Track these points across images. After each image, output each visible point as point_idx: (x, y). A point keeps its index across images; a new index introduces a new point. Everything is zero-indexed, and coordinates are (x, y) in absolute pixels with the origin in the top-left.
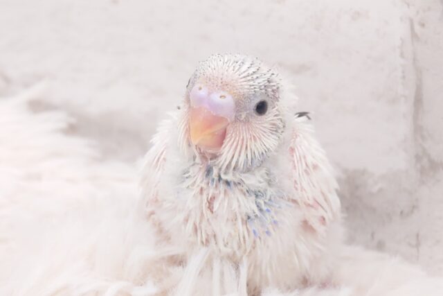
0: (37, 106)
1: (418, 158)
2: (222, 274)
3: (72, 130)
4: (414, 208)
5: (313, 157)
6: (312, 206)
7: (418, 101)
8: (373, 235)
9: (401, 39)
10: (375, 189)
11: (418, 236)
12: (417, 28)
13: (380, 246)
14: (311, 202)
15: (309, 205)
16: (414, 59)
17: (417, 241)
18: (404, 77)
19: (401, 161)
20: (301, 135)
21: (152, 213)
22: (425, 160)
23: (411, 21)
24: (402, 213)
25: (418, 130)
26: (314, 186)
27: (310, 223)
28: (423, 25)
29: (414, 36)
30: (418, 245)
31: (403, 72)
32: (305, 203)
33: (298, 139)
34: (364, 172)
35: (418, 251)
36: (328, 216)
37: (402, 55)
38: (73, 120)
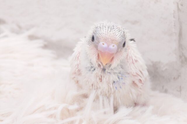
0: (32, 38)
1: (180, 57)
2: (103, 101)
3: (45, 47)
4: (179, 76)
5: (135, 57)
6: (135, 76)
7: (180, 34)
8: (163, 87)
9: (174, 11)
10: (164, 69)
11: (180, 87)
12: (180, 6)
13: (166, 91)
14: (135, 74)
15: (134, 76)
16: (179, 19)
17: (180, 89)
18: (175, 26)
19: (174, 58)
20: (131, 49)
21: (75, 77)
22: (183, 58)
23: (178, 4)
24: (174, 78)
25: (180, 46)
26: (136, 68)
27: (135, 82)
28: (182, 5)
29: (179, 9)
30: (180, 91)
31: (175, 23)
32: (133, 75)
33: (130, 50)
34: (160, 62)
35: (181, 93)
36: (143, 79)
37: (174, 17)
38: (46, 43)
